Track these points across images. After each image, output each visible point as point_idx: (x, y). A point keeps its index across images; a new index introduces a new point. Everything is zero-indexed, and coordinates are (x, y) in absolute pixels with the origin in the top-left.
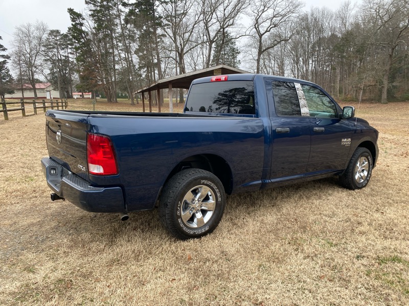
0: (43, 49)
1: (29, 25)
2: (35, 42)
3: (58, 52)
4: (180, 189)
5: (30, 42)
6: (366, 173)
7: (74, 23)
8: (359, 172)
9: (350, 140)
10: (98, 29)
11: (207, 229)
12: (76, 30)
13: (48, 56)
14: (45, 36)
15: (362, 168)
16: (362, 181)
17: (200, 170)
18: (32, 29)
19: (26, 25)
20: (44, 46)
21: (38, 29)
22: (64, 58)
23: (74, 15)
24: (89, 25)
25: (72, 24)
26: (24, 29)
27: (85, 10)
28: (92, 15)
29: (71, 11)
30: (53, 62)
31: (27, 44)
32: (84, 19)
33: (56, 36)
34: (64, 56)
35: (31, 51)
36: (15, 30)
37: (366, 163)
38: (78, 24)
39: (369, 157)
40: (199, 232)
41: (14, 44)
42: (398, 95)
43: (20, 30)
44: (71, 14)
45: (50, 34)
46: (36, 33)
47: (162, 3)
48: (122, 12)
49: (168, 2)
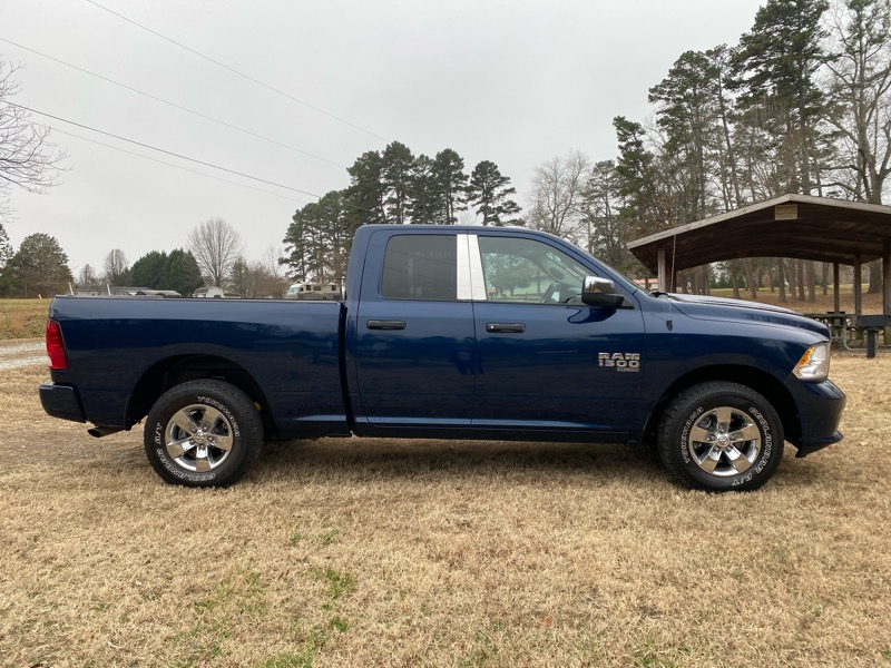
0: (580, 200)
1: (557, 161)
2: (564, 189)
3: (607, 203)
7: (623, 144)
10: (671, 147)
12: (634, 156)
13: (588, 211)
14: (583, 178)
18: (562, 166)
19: (551, 161)
20: (583, 194)
21: (571, 164)
22: (618, 213)
23: (625, 127)
24: (654, 141)
25: (620, 147)
26: (547, 170)
28: (663, 122)
29: (620, 123)
30: (598, 222)
31: (552, 196)
32: (643, 133)
33: (605, 173)
34: (617, 209)
35: (557, 206)
36: (535, 175)
38: (632, 144)
41: (532, 198)
43: (542, 171)
44: (619, 128)
45: (595, 170)
46: (566, 174)
47: (825, 60)
48: (726, 101)
49: (840, 55)
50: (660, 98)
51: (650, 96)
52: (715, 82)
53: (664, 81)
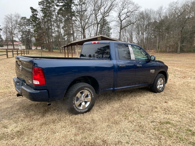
0: (18, 26)
1: (11, 15)
2: (14, 22)
3: (25, 27)
4: (75, 91)
5: (12, 23)
6: (162, 86)
7: (33, 14)
8: (159, 85)
9: (154, 70)
10: (44, 17)
11: (87, 110)
12: (34, 17)
13: (20, 29)
14: (19, 20)
15: (160, 83)
16: (161, 89)
17: (84, 83)
18: (13, 16)
19: (10, 14)
20: (19, 24)
21: (16, 16)
22: (28, 30)
23: (33, 10)
24: (40, 15)
26: (9, 16)
27: (38, 8)
28: (42, 10)
29: (32, 8)
30: (23, 32)
31: (10, 23)
32: (38, 12)
33: (24, 20)
35: (12, 26)
36: (5, 17)
37: (163, 81)
38: (35, 14)
39: (164, 78)
40: (83, 111)
41: (4, 23)
42: (185, 50)
43: (7, 17)
44: (31, 10)
45: (21, 19)
46: (15, 18)
47: (75, 5)
48: (56, 9)
49: (78, 5)
50: (41, 5)
51: (39, 4)
52: (53, 4)
53: (42, 1)
